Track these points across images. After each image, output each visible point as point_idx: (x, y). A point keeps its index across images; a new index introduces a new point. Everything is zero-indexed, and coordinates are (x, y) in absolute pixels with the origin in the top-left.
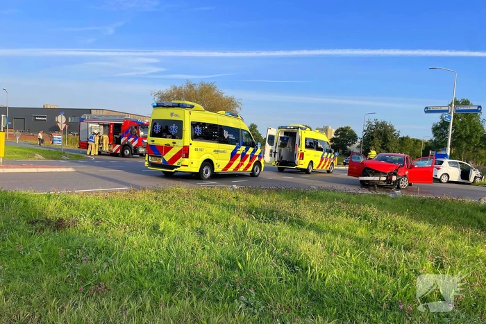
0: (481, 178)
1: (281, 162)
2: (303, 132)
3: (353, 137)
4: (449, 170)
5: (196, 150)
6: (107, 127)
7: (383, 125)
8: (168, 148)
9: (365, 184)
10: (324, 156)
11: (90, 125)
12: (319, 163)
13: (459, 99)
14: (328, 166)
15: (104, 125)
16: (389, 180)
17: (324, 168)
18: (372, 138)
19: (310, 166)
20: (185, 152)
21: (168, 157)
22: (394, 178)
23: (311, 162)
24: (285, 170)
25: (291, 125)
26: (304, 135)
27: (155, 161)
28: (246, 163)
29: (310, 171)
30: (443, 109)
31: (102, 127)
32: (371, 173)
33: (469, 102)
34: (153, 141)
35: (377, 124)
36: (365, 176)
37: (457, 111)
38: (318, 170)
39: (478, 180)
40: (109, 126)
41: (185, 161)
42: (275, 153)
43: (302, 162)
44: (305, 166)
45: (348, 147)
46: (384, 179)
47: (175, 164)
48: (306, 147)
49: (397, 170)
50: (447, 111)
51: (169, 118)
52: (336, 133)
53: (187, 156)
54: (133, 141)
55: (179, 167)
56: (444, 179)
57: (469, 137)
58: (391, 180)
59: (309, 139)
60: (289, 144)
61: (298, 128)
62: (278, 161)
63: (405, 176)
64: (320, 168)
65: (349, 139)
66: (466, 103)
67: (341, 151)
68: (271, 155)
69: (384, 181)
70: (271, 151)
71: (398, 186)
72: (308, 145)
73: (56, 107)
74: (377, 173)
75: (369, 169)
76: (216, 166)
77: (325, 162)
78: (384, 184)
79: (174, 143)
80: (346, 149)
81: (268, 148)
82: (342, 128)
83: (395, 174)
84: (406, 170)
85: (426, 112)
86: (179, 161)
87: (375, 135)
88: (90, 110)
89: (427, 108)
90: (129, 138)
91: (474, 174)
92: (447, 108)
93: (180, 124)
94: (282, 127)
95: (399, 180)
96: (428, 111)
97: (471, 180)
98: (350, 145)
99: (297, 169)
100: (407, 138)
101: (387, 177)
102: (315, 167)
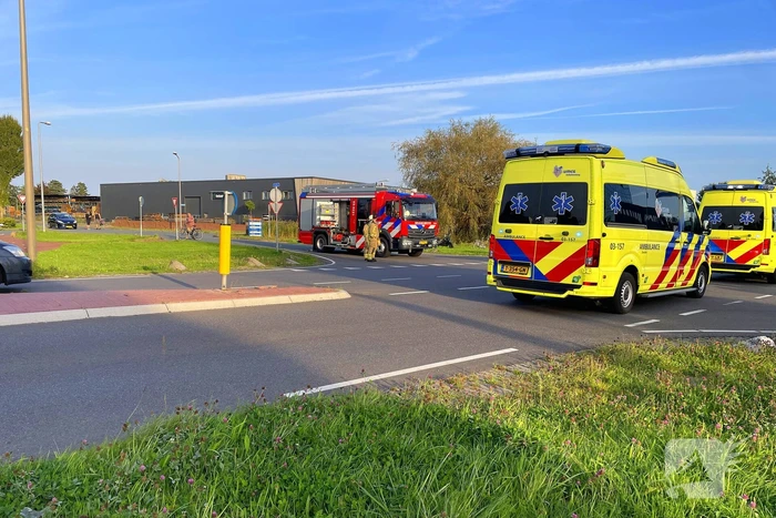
5: (612, 246)
6: (345, 205)
8: (547, 246)
11: (318, 203)
15: (340, 202)
20: (591, 253)
21: (546, 265)
27: (514, 273)
28: (687, 268)
31: (337, 205)
34: (508, 231)
40: (348, 203)
41: (593, 274)
43: (765, 259)
47: (568, 280)
51: (550, 178)
53: (595, 264)
54: (392, 228)
55: (579, 287)
73: (243, 178)
76: (641, 280)
79: (565, 234)
86: (576, 273)
88: (293, 179)
90: (384, 224)
93: (579, 191)
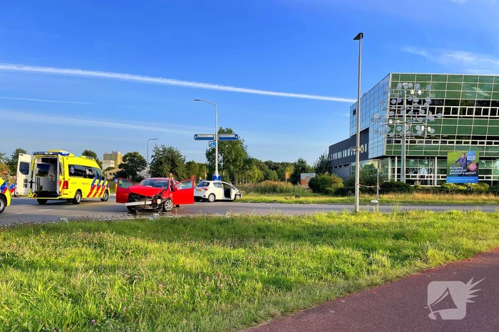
0: (240, 195)
1: (40, 193)
2: (65, 158)
3: (143, 163)
4: (215, 190)
7: (171, 151)
9: (132, 210)
10: (96, 184)
12: (89, 191)
13: (224, 128)
14: (101, 194)
16: (154, 204)
17: (97, 196)
18: (161, 163)
19: (78, 195)
22: (159, 201)
23: (79, 191)
24: (48, 202)
25: (49, 150)
26: (66, 162)
29: (79, 201)
30: (209, 136)
32: (136, 198)
33: (232, 131)
35: (164, 150)
36: (131, 201)
37: (220, 138)
38: (88, 199)
39: (238, 197)
42: (31, 182)
43: (66, 191)
44: (71, 196)
45: (138, 173)
46: (150, 203)
48: (71, 174)
49: (161, 193)
50: (212, 138)
52: (124, 159)
56: (212, 199)
57: (235, 160)
58: (156, 203)
59: (73, 166)
60: (51, 172)
61: (57, 154)
62: (36, 192)
63: (169, 199)
64: (91, 196)
65: (139, 164)
66: (230, 132)
67: (130, 177)
68: (26, 186)
69: (150, 205)
70: (26, 181)
71: (164, 208)
72: (73, 172)
74: (142, 198)
75: (134, 194)
77: (98, 190)
78: (150, 208)
80: (136, 174)
81: (21, 177)
82: (130, 154)
83: (159, 198)
84: (170, 193)
85: (196, 139)
87: (163, 160)
89: (196, 135)
91: (234, 192)
92: (212, 136)
94: (38, 153)
95: (164, 203)
96: (197, 138)
97: (233, 197)
98: (139, 171)
99: (61, 199)
100: (193, 163)
101: (152, 201)
102: (84, 196)
